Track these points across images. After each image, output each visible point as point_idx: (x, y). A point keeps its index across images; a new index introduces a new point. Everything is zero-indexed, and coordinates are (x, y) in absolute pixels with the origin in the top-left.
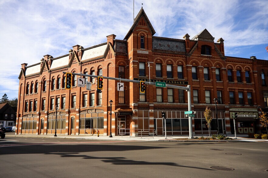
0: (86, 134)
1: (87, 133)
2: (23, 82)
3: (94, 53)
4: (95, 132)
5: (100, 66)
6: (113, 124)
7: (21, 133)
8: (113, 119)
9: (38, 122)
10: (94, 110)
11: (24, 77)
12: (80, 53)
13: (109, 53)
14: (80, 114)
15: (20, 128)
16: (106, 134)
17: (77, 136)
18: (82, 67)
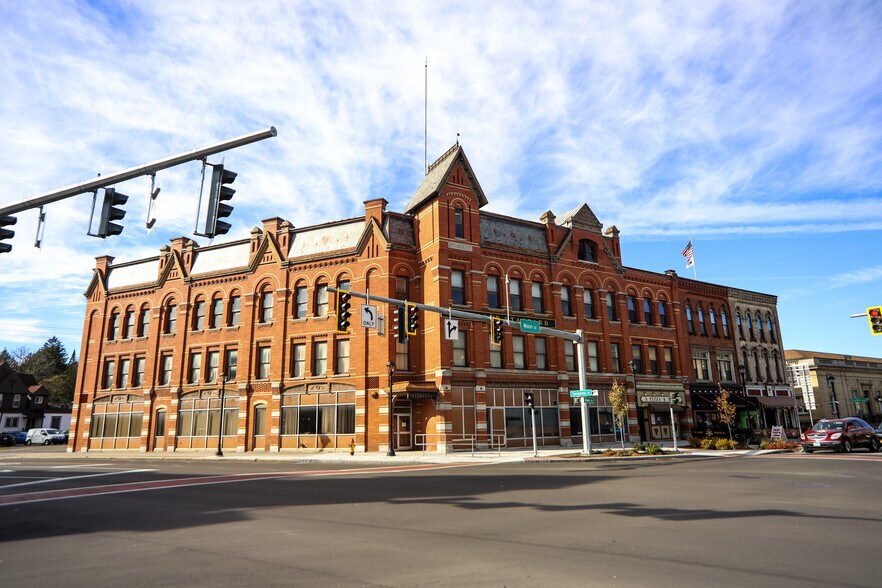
0: (301, 449)
1: (304, 446)
2: (99, 305)
3: (325, 240)
4: (329, 444)
5: (344, 275)
6: (384, 422)
7: (89, 447)
8: (385, 410)
9: (146, 418)
10: (327, 387)
11: (104, 292)
12: (285, 238)
13: (370, 244)
14: (282, 397)
15: (86, 435)
16: (363, 447)
17: (274, 453)
18: (291, 274)
